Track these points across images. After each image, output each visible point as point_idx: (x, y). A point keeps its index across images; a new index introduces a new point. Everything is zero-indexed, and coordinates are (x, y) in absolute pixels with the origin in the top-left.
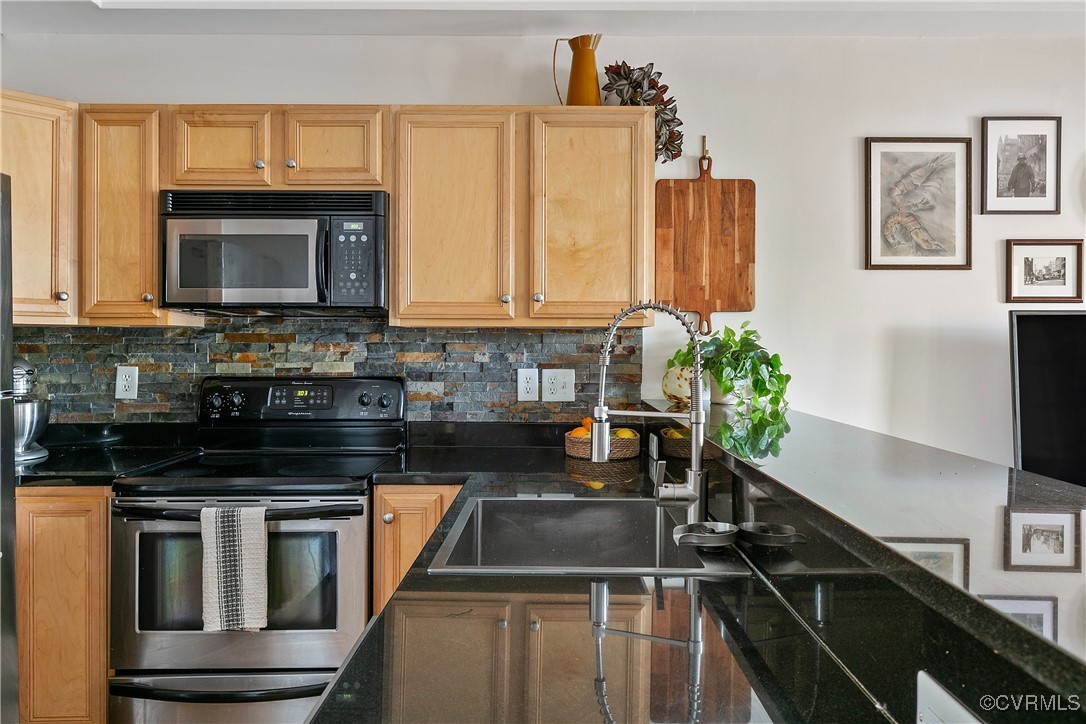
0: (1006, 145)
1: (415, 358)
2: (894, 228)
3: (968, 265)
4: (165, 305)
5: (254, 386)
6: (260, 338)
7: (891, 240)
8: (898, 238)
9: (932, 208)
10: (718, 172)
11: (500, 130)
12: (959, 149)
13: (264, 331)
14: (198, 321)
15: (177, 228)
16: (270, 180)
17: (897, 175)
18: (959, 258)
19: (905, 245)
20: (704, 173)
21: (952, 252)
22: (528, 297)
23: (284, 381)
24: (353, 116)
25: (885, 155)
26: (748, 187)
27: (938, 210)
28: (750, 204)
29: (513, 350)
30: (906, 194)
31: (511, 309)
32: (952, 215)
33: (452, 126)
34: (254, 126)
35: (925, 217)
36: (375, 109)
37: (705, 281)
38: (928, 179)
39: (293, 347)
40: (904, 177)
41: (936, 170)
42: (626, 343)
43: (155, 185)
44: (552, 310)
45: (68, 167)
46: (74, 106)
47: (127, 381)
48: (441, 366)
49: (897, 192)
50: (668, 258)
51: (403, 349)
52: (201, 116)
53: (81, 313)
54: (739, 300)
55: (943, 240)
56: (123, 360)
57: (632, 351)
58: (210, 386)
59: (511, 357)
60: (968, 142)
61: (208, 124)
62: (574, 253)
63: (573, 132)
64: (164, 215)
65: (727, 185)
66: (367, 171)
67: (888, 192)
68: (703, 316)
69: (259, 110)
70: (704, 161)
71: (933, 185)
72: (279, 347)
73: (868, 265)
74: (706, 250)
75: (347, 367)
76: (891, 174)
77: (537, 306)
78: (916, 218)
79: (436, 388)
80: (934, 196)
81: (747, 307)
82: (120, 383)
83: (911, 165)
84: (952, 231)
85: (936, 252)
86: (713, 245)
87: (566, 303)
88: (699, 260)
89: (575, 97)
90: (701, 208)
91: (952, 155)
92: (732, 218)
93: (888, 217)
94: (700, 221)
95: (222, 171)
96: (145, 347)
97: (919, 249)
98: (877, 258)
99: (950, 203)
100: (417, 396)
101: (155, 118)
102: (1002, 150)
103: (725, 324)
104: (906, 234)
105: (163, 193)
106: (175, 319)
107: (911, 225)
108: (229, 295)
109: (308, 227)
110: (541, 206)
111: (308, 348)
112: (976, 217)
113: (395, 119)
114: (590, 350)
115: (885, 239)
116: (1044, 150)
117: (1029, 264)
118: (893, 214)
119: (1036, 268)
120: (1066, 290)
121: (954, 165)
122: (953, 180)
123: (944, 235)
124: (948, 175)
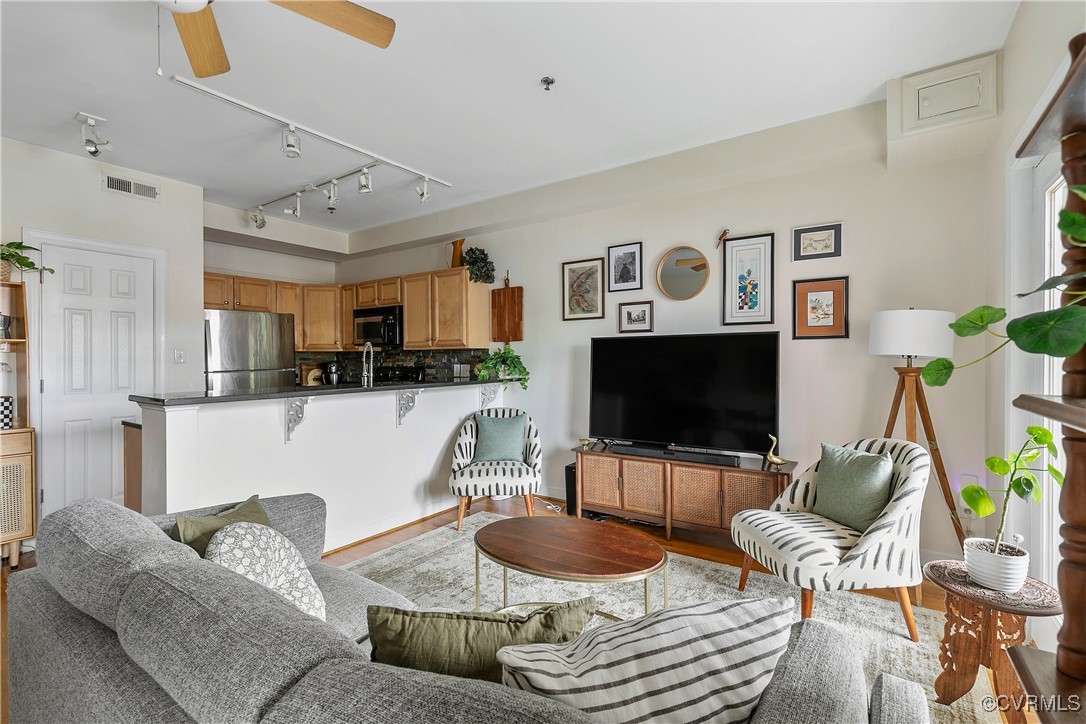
0: (619, 259)
1: (429, 361)
2: (574, 302)
4: (355, 345)
6: (392, 354)
7: (573, 307)
8: (575, 306)
9: (589, 291)
10: (511, 285)
11: (427, 281)
12: (599, 264)
15: (357, 321)
16: (377, 304)
17: (576, 278)
18: (599, 314)
19: (578, 309)
20: (507, 285)
21: (597, 310)
23: (394, 369)
24: (391, 281)
25: (570, 270)
26: (520, 289)
27: (591, 292)
28: (521, 296)
29: (453, 357)
30: (579, 286)
31: (430, 343)
32: (596, 294)
33: (415, 281)
34: (374, 287)
35: (586, 296)
36: (398, 277)
37: (507, 329)
38: (587, 278)
40: (578, 279)
41: (590, 274)
42: (483, 354)
43: (354, 308)
44: (439, 343)
45: (338, 305)
46: (341, 287)
49: (575, 285)
50: (496, 320)
51: (425, 358)
52: (363, 285)
53: (344, 348)
54: (518, 337)
55: (593, 306)
57: (486, 357)
59: (452, 360)
60: (602, 259)
61: (365, 288)
62: (445, 322)
63: (446, 279)
64: (355, 317)
65: (514, 289)
66: (396, 299)
67: (571, 286)
68: (507, 344)
69: (374, 282)
70: (507, 281)
71: (590, 281)
72: (397, 357)
73: (564, 320)
74: (507, 317)
75: (412, 365)
76: (573, 278)
78: (583, 297)
79: (433, 371)
80: (590, 286)
81: (520, 339)
83: (581, 273)
84: (597, 301)
85: (590, 311)
86: (509, 315)
87: (443, 341)
88: (505, 321)
89: (452, 266)
90: (505, 300)
91: (597, 266)
92: (515, 303)
94: (505, 304)
95: (368, 302)
97: (583, 310)
98: (567, 315)
99: (596, 289)
100: (429, 374)
101: (355, 287)
102: (616, 261)
103: (514, 346)
104: (578, 304)
105: (355, 310)
107: (581, 300)
109: (379, 319)
110: (437, 304)
112: (606, 293)
113: (402, 280)
114: (474, 357)
115: (570, 308)
116: (634, 259)
117: (629, 314)
118: (573, 296)
119: (633, 316)
120: (646, 326)
121: (597, 271)
122: (597, 278)
123: (594, 303)
124: (596, 275)
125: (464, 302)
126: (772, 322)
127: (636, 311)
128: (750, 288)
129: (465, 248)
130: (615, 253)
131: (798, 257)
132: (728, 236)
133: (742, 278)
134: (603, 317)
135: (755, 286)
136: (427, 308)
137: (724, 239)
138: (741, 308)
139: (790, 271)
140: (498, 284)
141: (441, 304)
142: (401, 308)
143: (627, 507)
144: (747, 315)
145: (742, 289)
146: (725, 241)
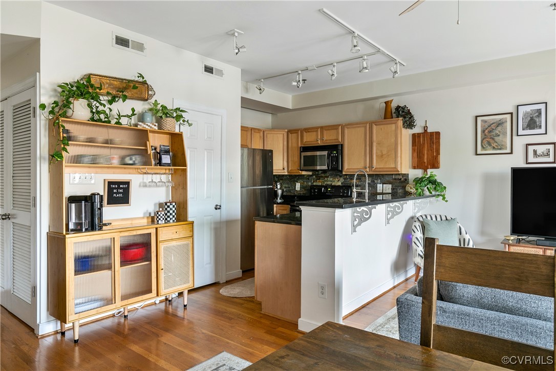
0: (525, 114)
2: (485, 142)
4: (301, 170)
5: (319, 187)
6: (322, 177)
7: (484, 146)
8: (487, 145)
9: (499, 135)
10: (429, 130)
11: (365, 127)
12: (509, 116)
13: (323, 175)
14: (310, 173)
15: (303, 154)
16: (320, 143)
17: (487, 126)
18: (508, 151)
19: (489, 147)
20: (426, 131)
21: (506, 148)
22: (371, 167)
23: (326, 187)
24: (334, 127)
25: (482, 121)
26: (438, 134)
27: (501, 136)
28: (438, 138)
29: (376, 180)
30: (490, 132)
32: (506, 138)
33: (355, 127)
34: (317, 131)
35: (496, 138)
36: (339, 125)
37: (426, 161)
38: (497, 127)
39: (329, 179)
40: (489, 127)
41: (500, 124)
42: (404, 178)
43: (300, 145)
44: (376, 170)
45: (285, 143)
46: (286, 130)
47: (298, 186)
48: (360, 183)
49: (487, 131)
50: (415, 154)
52: (307, 130)
53: (288, 172)
54: (435, 164)
55: (502, 145)
56: (297, 182)
57: (406, 180)
58: (313, 187)
59: (376, 181)
60: (512, 114)
61: (309, 132)
62: (382, 156)
63: (382, 126)
64: (301, 152)
65: (432, 133)
66: (337, 139)
67: (483, 131)
68: (426, 170)
69: (317, 128)
70: (425, 128)
71: (499, 128)
72: (326, 179)
73: (477, 154)
74: (426, 152)
75: (339, 184)
76: (485, 126)
77: (373, 169)
78: (493, 139)
80: (499, 132)
81: (437, 167)
82: (297, 187)
83: (491, 123)
84: (506, 142)
85: (500, 149)
86: (428, 151)
87: (380, 168)
88: (424, 155)
89: (385, 118)
90: (424, 140)
91: (506, 118)
92: (433, 143)
93: (484, 139)
94: (424, 144)
95: (311, 141)
96: (301, 179)
97: (494, 148)
98: (479, 151)
99: (505, 134)
101: (300, 131)
103: (432, 172)
104: (489, 144)
105: (301, 147)
106: (304, 173)
107: (491, 141)
108: (318, 168)
109: (325, 153)
110: (375, 144)
111: (331, 179)
112: (515, 137)
113: (343, 127)
114: (395, 179)
115: (482, 146)
116: (540, 113)
117: (535, 152)
118: (485, 138)
119: (539, 152)
120: (551, 160)
121: (507, 122)
122: (506, 126)
123: (503, 143)
124: (505, 125)
125: (399, 142)
127: (541, 149)
129: (394, 105)
130: (522, 110)
134: (511, 153)
136: (366, 146)
140: (418, 130)
141: (378, 144)
142: (342, 145)
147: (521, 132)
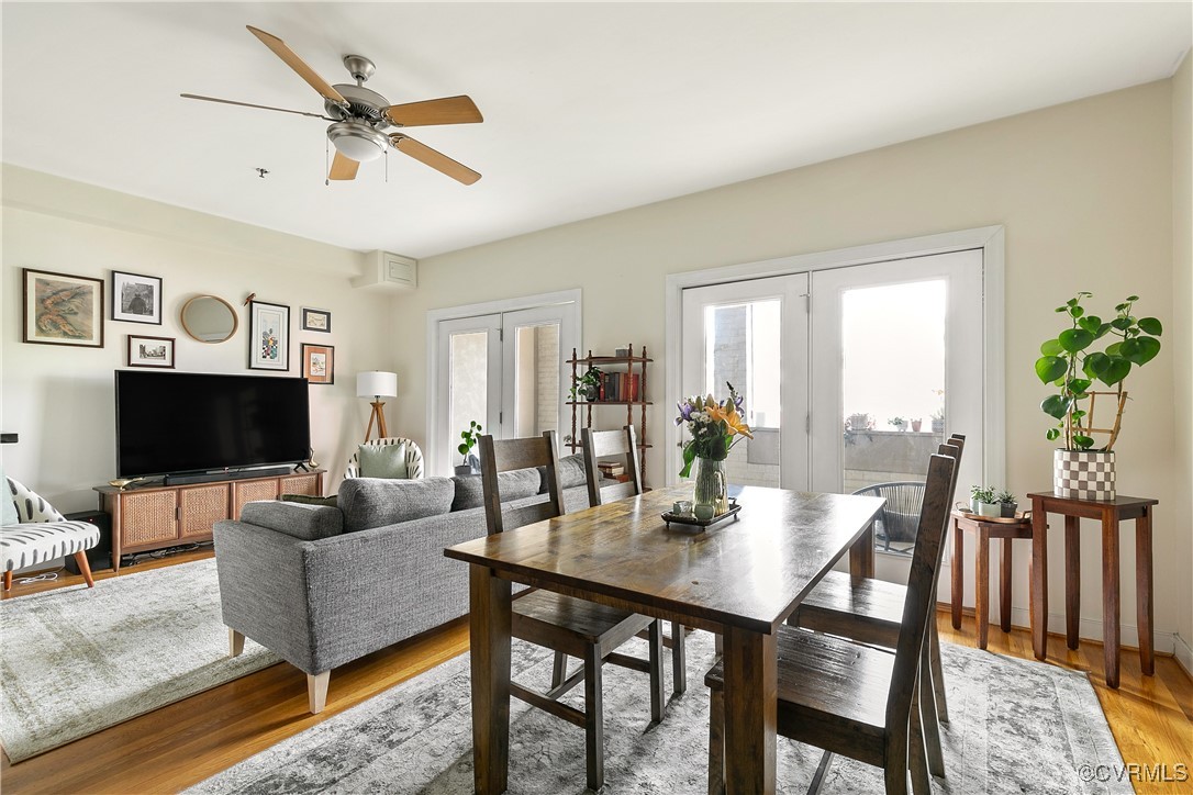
0: (127, 288)
2: (46, 322)
3: (102, 346)
7: (44, 328)
8: (49, 327)
9: (76, 313)
12: (96, 285)
17: (48, 293)
18: (96, 341)
19: (54, 331)
21: (91, 338)
25: (38, 280)
27: (80, 315)
30: (55, 304)
32: (91, 319)
35: (70, 318)
38: (72, 298)
40: (54, 294)
49: (48, 302)
55: (83, 331)
60: (102, 282)
67: (40, 301)
71: (77, 301)
73: (26, 341)
76: (44, 291)
78: (64, 318)
80: (77, 307)
83: (59, 289)
84: (90, 328)
85: (79, 337)
91: (90, 287)
93: (42, 315)
97: (65, 334)
98: (32, 337)
99: (89, 313)
102: (125, 290)
104: (56, 326)
107: (60, 321)
112: (107, 322)
115: (38, 327)
116: (151, 292)
117: (143, 349)
118: (45, 313)
119: (147, 351)
120: (167, 362)
121: (92, 293)
122: (91, 301)
123: (85, 328)
124: (88, 297)
126: (288, 370)
127: (151, 346)
128: (271, 342)
130: (121, 281)
131: (305, 328)
132: (254, 299)
133: (265, 334)
135: (275, 342)
137: (250, 301)
138: (264, 357)
139: (300, 336)
143: (185, 533)
144: (268, 363)
145: (265, 342)
146: (251, 302)
147: (118, 314)
